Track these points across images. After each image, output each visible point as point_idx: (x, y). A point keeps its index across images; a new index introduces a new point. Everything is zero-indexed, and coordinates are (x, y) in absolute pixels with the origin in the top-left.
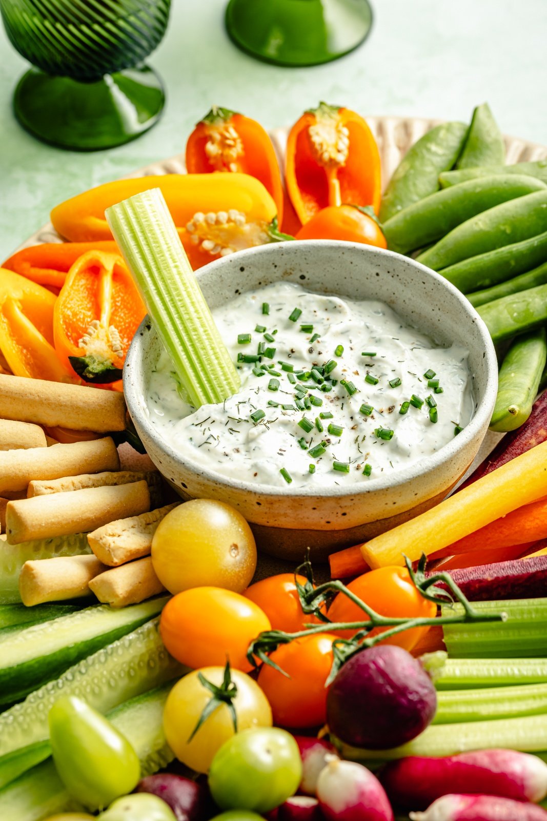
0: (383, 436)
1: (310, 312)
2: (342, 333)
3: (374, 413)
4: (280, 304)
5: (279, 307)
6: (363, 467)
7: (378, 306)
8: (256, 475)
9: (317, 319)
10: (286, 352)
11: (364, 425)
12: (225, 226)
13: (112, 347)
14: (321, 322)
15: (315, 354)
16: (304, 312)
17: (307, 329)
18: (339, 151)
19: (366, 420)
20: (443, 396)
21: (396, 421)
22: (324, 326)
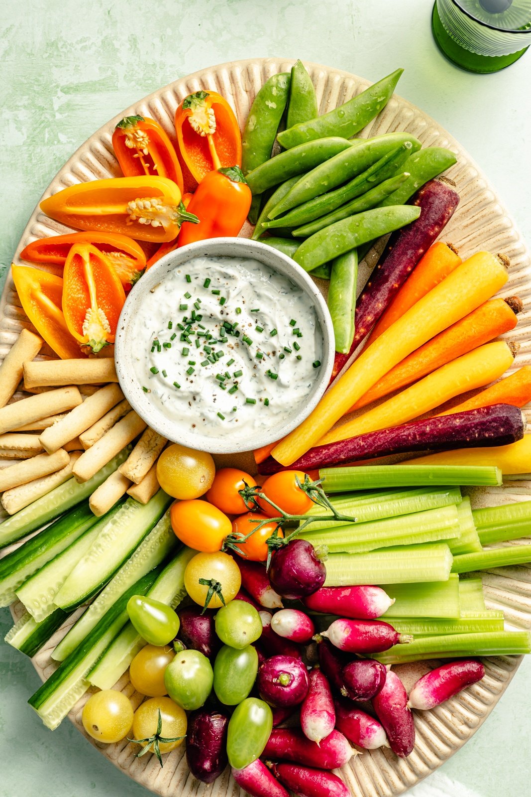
0: (272, 376)
1: (215, 279)
2: (237, 295)
3: (265, 356)
4: (196, 274)
5: (196, 276)
6: (263, 399)
7: (254, 265)
8: (204, 420)
9: (221, 284)
10: (208, 316)
11: (260, 366)
12: (151, 210)
13: (103, 326)
14: (223, 286)
15: (224, 315)
16: (212, 279)
17: (216, 293)
18: (210, 127)
19: (260, 362)
20: (302, 340)
21: (278, 363)
22: (226, 289)
